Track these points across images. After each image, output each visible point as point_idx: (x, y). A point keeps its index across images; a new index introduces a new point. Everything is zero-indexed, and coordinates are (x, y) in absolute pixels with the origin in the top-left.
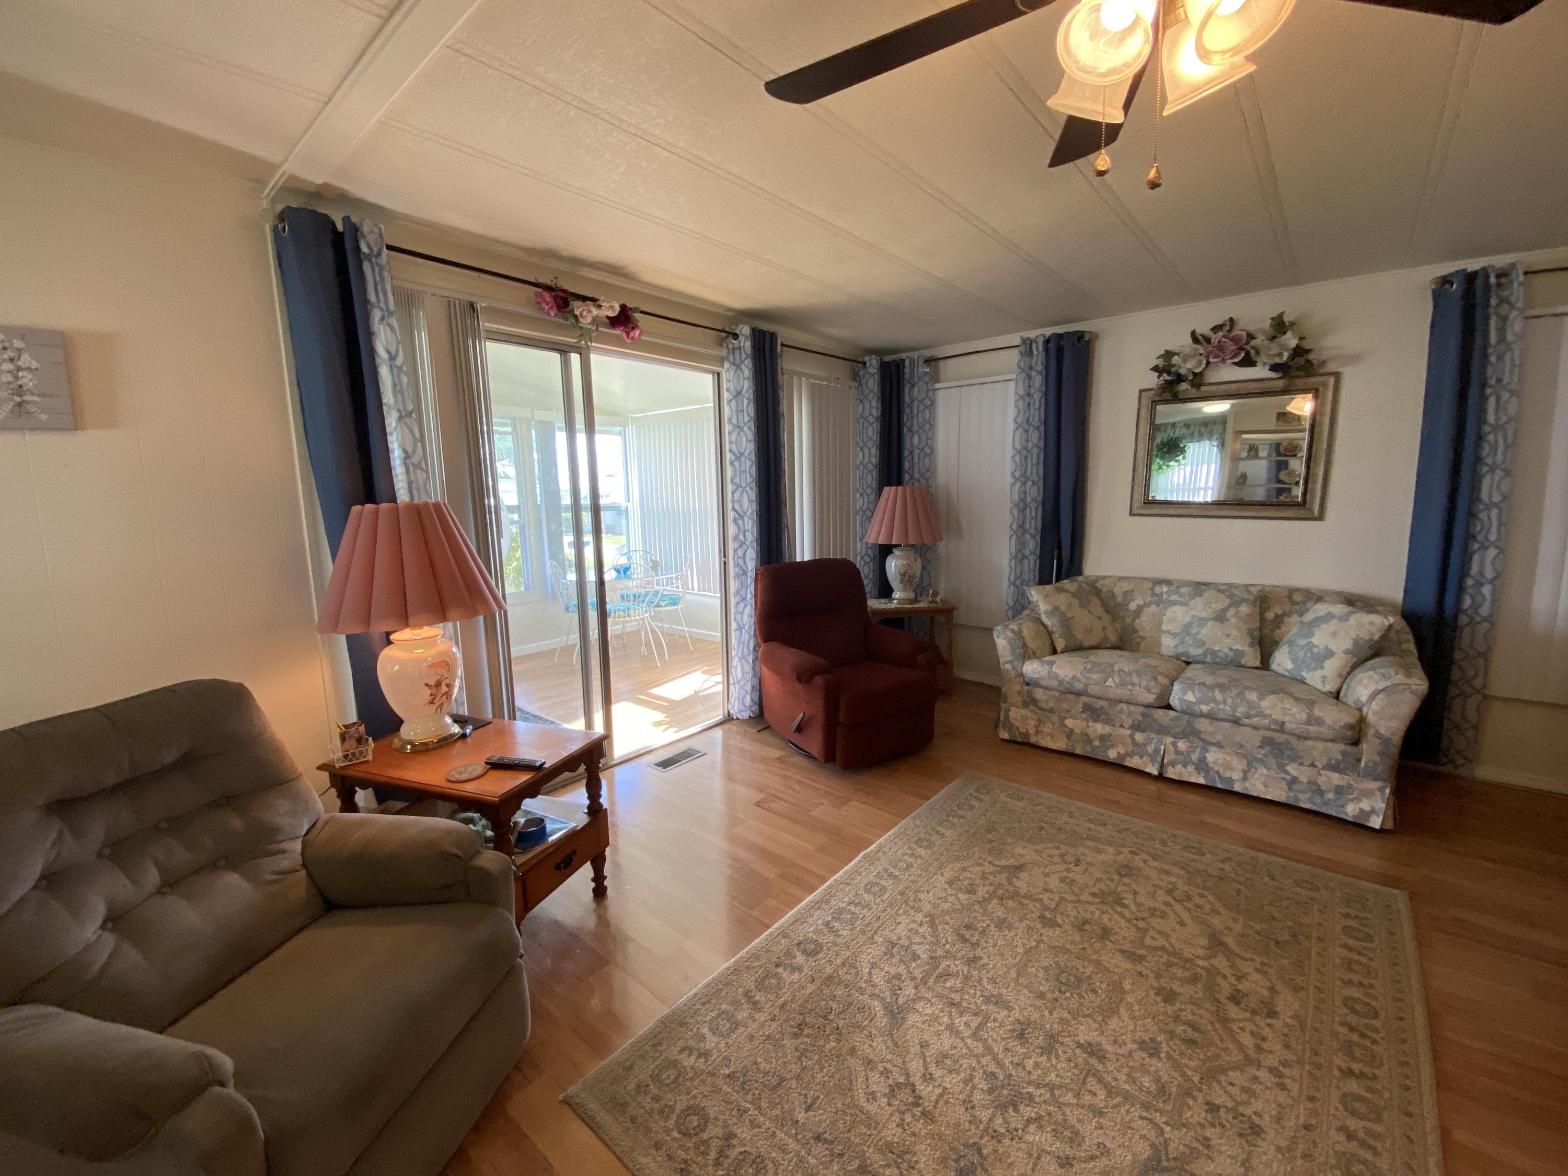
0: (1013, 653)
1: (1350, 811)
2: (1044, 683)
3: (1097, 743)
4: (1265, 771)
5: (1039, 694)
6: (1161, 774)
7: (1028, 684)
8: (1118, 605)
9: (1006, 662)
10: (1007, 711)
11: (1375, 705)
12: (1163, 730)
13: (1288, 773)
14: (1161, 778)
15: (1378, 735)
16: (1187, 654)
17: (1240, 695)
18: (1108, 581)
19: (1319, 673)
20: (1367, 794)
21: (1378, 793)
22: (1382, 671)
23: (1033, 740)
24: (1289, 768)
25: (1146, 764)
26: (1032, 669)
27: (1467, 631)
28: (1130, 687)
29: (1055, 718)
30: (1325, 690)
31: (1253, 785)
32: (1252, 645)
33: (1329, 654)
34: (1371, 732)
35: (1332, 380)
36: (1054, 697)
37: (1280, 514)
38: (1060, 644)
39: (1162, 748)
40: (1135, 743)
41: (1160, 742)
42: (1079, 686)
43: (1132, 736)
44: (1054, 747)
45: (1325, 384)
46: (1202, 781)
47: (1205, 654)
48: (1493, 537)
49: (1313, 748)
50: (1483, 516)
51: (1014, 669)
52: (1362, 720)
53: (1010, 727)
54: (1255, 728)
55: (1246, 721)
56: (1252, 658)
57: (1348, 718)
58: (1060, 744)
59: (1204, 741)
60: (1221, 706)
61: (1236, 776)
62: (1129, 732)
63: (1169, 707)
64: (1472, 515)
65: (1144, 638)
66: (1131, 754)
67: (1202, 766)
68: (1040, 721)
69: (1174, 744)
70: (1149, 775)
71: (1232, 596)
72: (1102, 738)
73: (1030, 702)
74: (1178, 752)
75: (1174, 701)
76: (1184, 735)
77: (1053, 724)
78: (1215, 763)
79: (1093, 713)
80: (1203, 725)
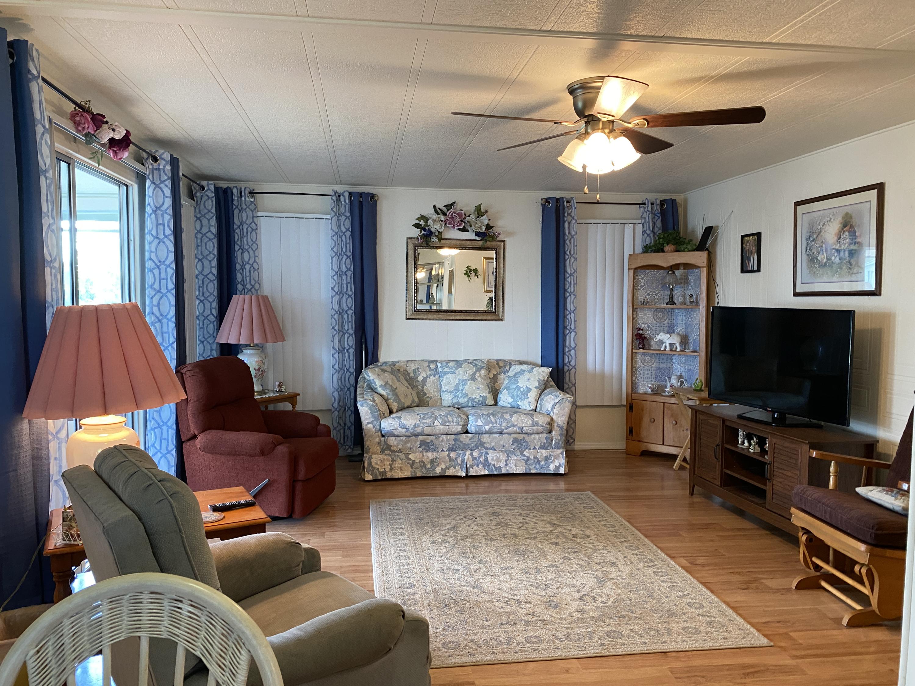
0: (373, 416)
1: (552, 469)
2: (396, 433)
3: (429, 466)
4: (515, 458)
5: (392, 441)
6: (467, 475)
7: (383, 436)
9: (368, 423)
10: (370, 458)
11: (556, 411)
12: (465, 447)
13: (525, 456)
14: (467, 477)
15: (558, 426)
16: (458, 403)
17: (502, 417)
18: (402, 364)
19: (527, 400)
20: (557, 457)
21: (561, 455)
22: (555, 393)
23: (389, 475)
24: (525, 453)
25: (457, 471)
26: (388, 424)
28: (448, 424)
29: (403, 456)
30: (530, 409)
31: (511, 467)
32: (489, 393)
33: (529, 390)
34: (555, 425)
35: (503, 244)
36: (402, 440)
37: (485, 318)
38: (395, 407)
39: (466, 458)
40: (451, 460)
41: (464, 454)
42: (419, 429)
43: (449, 456)
44: (403, 476)
45: (500, 247)
46: (487, 473)
47: (468, 402)
49: (534, 439)
50: (569, 317)
51: (374, 427)
52: (552, 419)
53: (372, 470)
54: (509, 434)
55: (506, 431)
56: (491, 401)
57: (548, 420)
58: (407, 473)
59: (487, 449)
60: (495, 425)
61: (502, 464)
62: (447, 453)
63: (467, 432)
64: (565, 317)
66: (447, 468)
67: (486, 463)
68: (393, 460)
69: (471, 454)
70: (460, 477)
71: (476, 365)
72: (432, 461)
73: (386, 448)
74: (474, 459)
75: (471, 428)
76: (476, 447)
77: (401, 460)
78: (492, 460)
79: (426, 446)
80: (485, 438)
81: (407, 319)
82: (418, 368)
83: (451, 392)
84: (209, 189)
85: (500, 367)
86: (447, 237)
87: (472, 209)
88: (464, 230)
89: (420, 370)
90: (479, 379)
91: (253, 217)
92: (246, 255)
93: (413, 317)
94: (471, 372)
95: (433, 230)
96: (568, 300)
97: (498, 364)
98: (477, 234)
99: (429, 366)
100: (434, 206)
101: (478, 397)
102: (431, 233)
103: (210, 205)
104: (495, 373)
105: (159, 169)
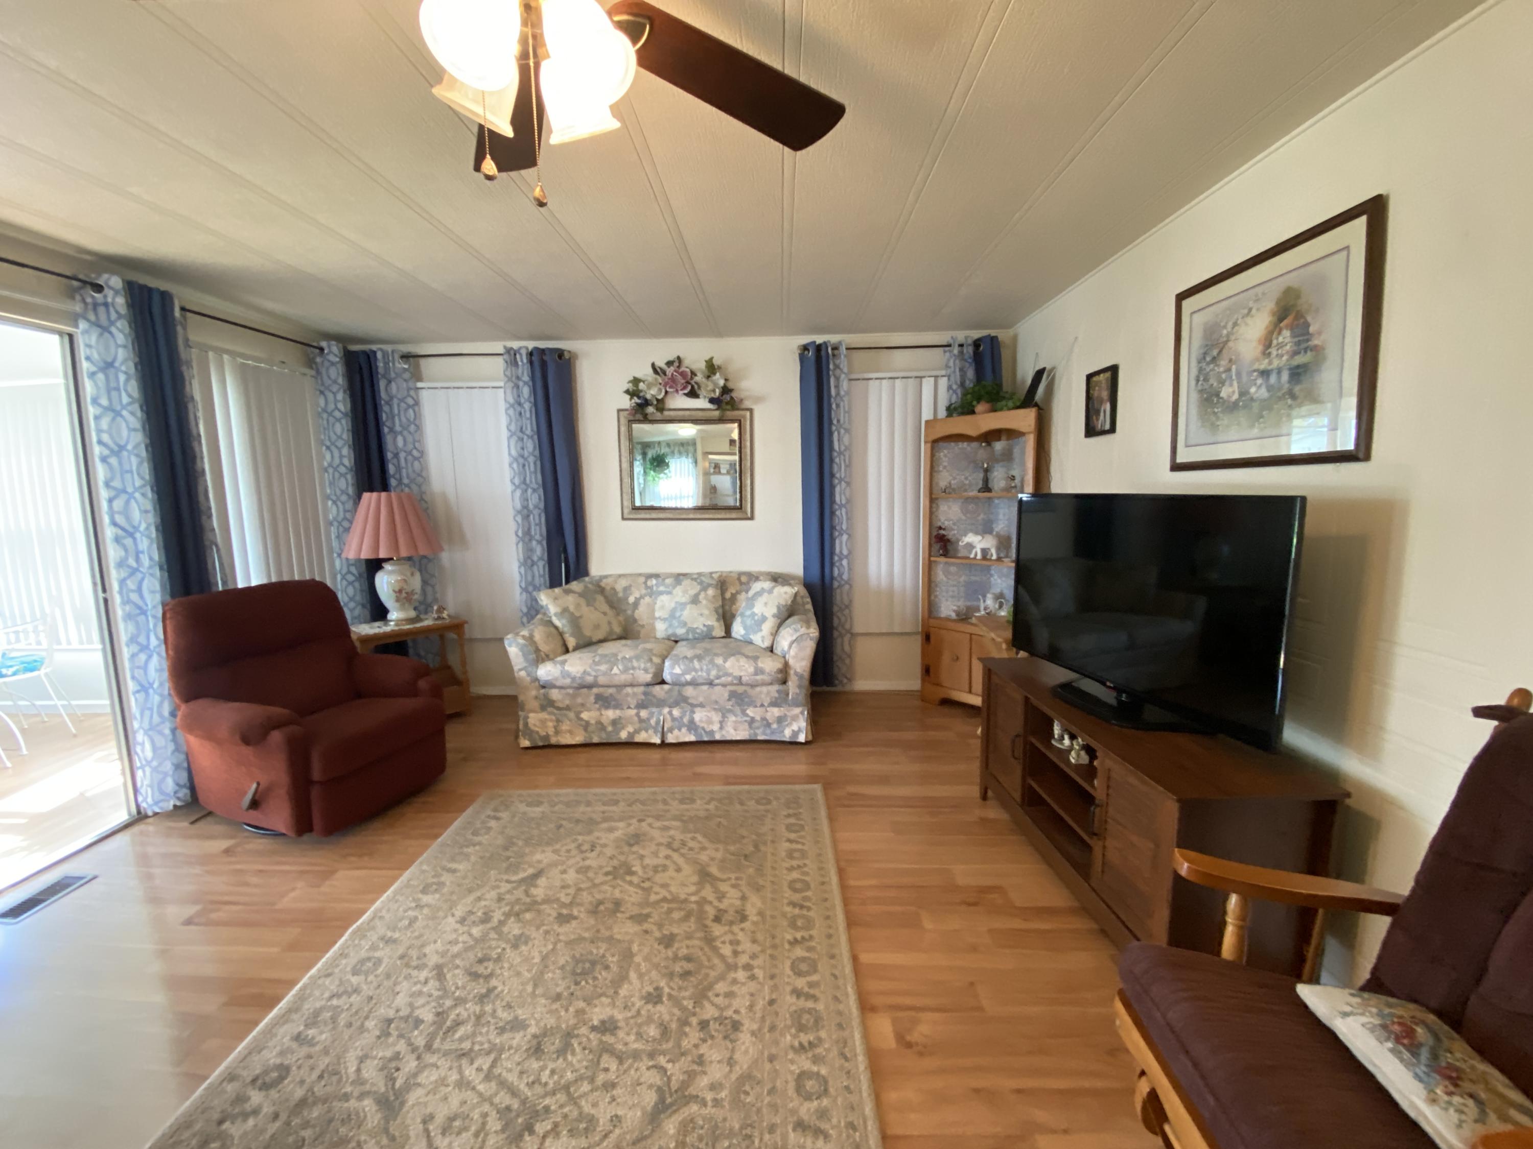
0: (526, 659)
1: (787, 735)
2: (558, 683)
3: (610, 729)
4: (734, 719)
5: (555, 694)
6: (663, 742)
7: (543, 687)
8: (619, 600)
9: (520, 670)
10: (527, 718)
11: (792, 652)
12: (661, 703)
13: (747, 715)
14: (664, 745)
15: (796, 673)
16: (675, 635)
17: (712, 662)
18: (610, 580)
19: (760, 635)
20: (795, 718)
21: (801, 716)
22: (794, 626)
23: (553, 740)
24: (748, 712)
25: (650, 737)
26: (546, 671)
27: (838, 591)
28: (632, 672)
29: (571, 715)
30: (763, 646)
31: (728, 732)
32: (718, 620)
33: (764, 619)
34: (792, 672)
35: (748, 414)
36: (568, 694)
37: (728, 516)
38: (571, 642)
39: (662, 718)
40: (641, 721)
41: (660, 713)
42: (589, 679)
43: (638, 715)
44: (574, 743)
45: (744, 417)
46: (692, 738)
47: (687, 632)
48: (844, 527)
49: (761, 693)
50: (838, 513)
51: (528, 675)
52: (786, 665)
53: (529, 733)
54: (724, 685)
55: (717, 681)
56: (719, 631)
57: (779, 665)
58: (579, 739)
59: (693, 706)
60: (700, 673)
61: (716, 727)
62: (634, 712)
63: (663, 682)
64: (833, 513)
65: (643, 626)
66: (637, 731)
67: (692, 726)
68: (558, 721)
69: (670, 713)
70: (653, 745)
71: (701, 583)
72: (614, 722)
73: (547, 704)
74: (674, 719)
75: (667, 676)
76: (676, 704)
77: (570, 720)
78: (701, 721)
79: (604, 701)
80: (689, 691)
81: (623, 519)
82: (630, 586)
83: (665, 620)
84: (330, 352)
85: (741, 583)
86: (672, 407)
87: (703, 365)
88: (693, 394)
89: (633, 589)
90: (704, 602)
91: (409, 389)
92: (400, 441)
93: (632, 516)
94: (692, 592)
95: (648, 397)
96: (837, 489)
97: (739, 579)
98: (712, 401)
99: (645, 583)
100: (653, 365)
101: (701, 627)
102: (646, 403)
103: (336, 374)
104: (734, 592)
105: (106, 305)
